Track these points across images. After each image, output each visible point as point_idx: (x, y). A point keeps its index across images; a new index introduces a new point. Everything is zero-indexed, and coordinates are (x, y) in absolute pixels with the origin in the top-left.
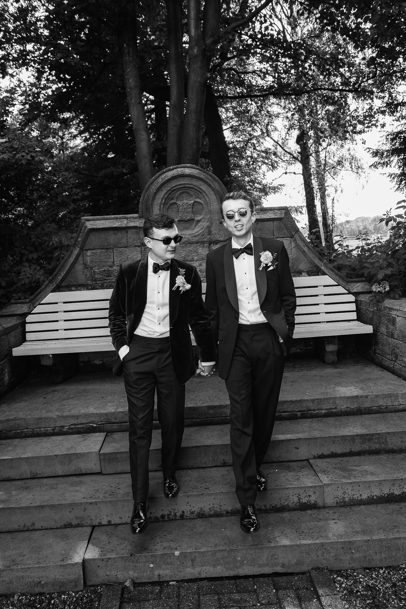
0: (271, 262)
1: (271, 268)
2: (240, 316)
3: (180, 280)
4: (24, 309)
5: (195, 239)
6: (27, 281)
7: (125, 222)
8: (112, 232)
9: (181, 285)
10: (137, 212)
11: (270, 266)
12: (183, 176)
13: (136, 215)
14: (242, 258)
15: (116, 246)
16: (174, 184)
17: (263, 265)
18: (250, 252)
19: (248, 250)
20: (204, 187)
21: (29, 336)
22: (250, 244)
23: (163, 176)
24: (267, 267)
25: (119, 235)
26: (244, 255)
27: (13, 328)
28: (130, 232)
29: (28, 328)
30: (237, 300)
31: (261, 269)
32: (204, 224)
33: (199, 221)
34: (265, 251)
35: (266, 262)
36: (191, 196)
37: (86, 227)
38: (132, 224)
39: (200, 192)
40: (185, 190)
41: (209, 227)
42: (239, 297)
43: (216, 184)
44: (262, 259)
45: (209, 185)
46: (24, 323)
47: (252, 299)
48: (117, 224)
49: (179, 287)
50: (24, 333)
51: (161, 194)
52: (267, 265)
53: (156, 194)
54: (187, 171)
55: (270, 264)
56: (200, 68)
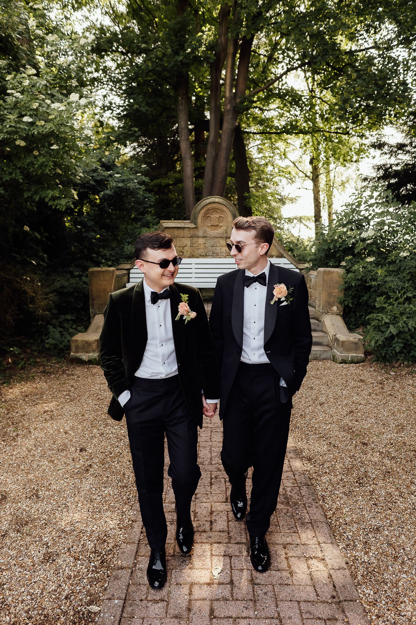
0: (285, 297)
1: (285, 303)
2: (243, 353)
3: (183, 308)
4: (128, 266)
5: (219, 236)
6: (128, 253)
7: (183, 224)
8: (176, 229)
9: (185, 313)
10: (189, 219)
11: (283, 301)
12: (214, 203)
13: (189, 221)
14: (254, 288)
15: (178, 237)
16: (209, 206)
17: (275, 299)
18: (262, 282)
19: (261, 279)
20: (225, 209)
21: (131, 280)
22: (264, 273)
23: (204, 202)
24: (279, 301)
25: (180, 231)
26: (256, 285)
27: (124, 275)
28: (185, 229)
29: (131, 276)
30: (242, 333)
31: (272, 303)
32: (224, 228)
33: (221, 226)
34: (280, 283)
35: (280, 296)
36: (218, 213)
37: (163, 226)
38: (186, 226)
39: (223, 211)
40: (215, 210)
41: (226, 230)
42: (245, 330)
43: (231, 207)
44: (275, 292)
45: (228, 208)
46: (129, 274)
47: (259, 335)
48: (179, 226)
49: (182, 316)
50: (129, 278)
51: (203, 211)
52: (279, 299)
53: (200, 211)
54: (217, 200)
55: (283, 299)
56: (231, 119)
